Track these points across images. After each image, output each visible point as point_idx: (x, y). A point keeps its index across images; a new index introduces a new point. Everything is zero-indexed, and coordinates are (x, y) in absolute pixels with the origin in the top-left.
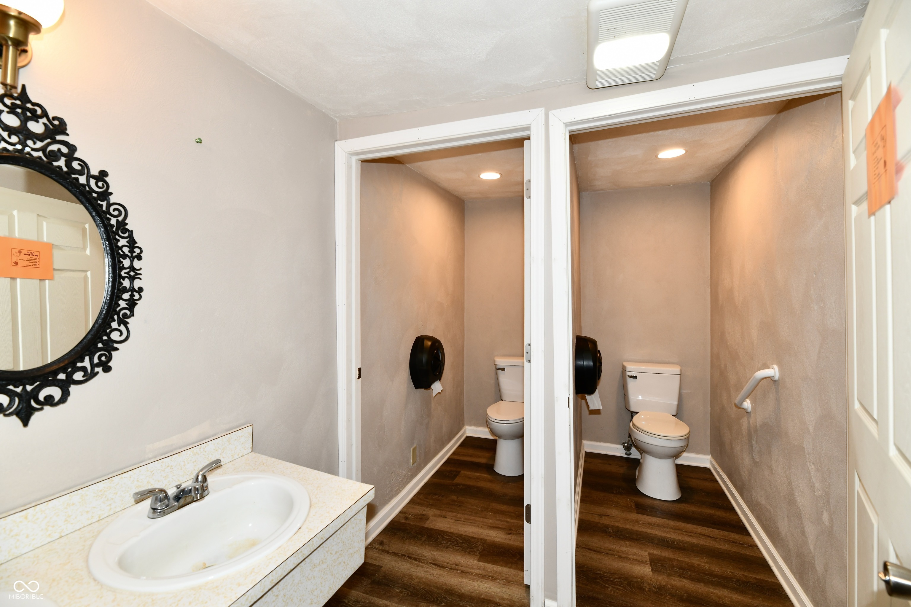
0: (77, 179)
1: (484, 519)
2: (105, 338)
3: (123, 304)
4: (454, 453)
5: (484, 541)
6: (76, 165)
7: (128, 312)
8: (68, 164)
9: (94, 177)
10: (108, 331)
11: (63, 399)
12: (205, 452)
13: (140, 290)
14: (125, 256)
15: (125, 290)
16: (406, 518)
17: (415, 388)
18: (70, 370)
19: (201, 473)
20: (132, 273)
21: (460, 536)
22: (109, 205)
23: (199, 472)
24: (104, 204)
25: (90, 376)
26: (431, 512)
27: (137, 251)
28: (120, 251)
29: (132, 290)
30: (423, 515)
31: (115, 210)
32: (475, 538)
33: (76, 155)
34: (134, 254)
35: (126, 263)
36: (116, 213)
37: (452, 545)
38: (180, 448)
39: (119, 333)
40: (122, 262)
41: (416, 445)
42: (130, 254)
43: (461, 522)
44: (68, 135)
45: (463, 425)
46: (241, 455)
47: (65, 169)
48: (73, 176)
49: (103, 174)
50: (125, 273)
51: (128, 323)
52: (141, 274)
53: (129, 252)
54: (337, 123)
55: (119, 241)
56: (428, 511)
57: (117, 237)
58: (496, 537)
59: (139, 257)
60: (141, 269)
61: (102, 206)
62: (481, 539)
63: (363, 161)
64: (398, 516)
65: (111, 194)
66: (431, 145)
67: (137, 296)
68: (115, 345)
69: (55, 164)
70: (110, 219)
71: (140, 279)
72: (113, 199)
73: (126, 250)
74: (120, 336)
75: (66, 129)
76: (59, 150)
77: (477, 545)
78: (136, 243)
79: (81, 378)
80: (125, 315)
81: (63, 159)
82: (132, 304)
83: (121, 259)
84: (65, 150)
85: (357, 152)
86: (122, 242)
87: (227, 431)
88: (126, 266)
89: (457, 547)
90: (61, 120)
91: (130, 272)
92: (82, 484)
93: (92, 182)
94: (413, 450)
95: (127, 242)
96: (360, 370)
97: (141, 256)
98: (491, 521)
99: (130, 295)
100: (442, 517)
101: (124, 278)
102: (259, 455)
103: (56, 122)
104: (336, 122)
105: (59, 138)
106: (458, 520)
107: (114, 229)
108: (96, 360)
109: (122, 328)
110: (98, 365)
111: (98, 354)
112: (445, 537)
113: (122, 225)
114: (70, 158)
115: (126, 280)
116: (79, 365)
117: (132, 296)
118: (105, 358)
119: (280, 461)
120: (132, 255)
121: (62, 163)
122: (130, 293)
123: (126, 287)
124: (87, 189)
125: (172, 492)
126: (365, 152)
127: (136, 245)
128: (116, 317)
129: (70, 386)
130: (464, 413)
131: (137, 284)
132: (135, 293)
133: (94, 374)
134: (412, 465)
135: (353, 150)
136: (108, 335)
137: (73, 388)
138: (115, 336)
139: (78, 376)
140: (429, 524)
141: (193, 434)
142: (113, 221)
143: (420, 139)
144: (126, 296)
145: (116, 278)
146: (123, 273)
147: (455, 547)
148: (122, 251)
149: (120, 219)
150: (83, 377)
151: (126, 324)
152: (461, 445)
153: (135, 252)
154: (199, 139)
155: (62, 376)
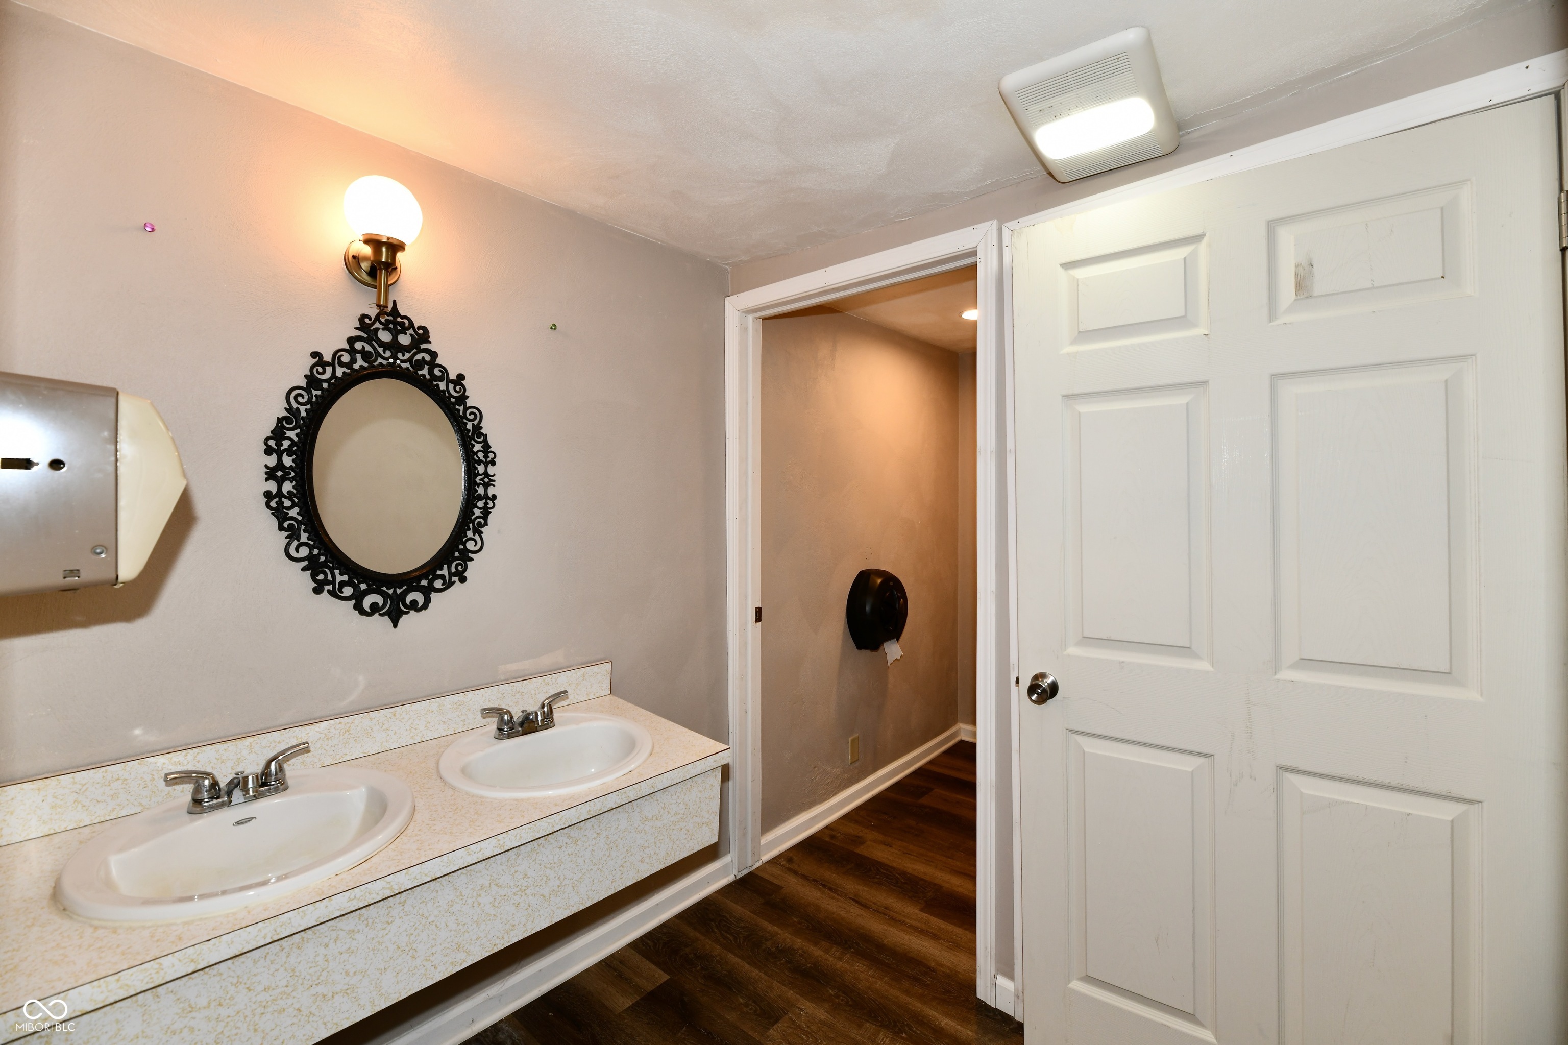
0: (438, 386)
1: (949, 859)
2: (461, 547)
3: (477, 512)
4: (931, 762)
5: (938, 888)
6: (437, 372)
7: (483, 522)
8: (431, 372)
9: (452, 382)
10: (464, 539)
11: (425, 606)
12: (558, 683)
13: (494, 497)
14: (479, 462)
15: (480, 498)
16: (833, 837)
17: (858, 649)
18: (431, 576)
19: (546, 702)
20: (486, 480)
21: (904, 874)
22: (466, 409)
23: (545, 701)
24: (461, 408)
25: (448, 585)
26: (870, 835)
27: (491, 456)
28: (475, 457)
29: (486, 497)
30: (858, 837)
31: (471, 413)
32: (926, 881)
33: (438, 361)
34: (489, 460)
35: (481, 469)
36: (472, 417)
37: (888, 883)
38: (532, 675)
39: (473, 543)
40: (477, 468)
41: (857, 735)
42: (484, 460)
43: (912, 857)
44: (430, 342)
45: (955, 722)
46: (597, 695)
47: (428, 377)
48: (435, 383)
49: (461, 377)
50: (480, 480)
51: (483, 533)
52: (494, 481)
53: (484, 457)
54: (728, 272)
55: (474, 446)
56: (867, 833)
57: (473, 442)
58: (958, 886)
59: (493, 463)
60: (494, 475)
61: (459, 410)
62: (935, 884)
63: (765, 319)
64: (821, 831)
65: (468, 397)
66: (845, 289)
67: (490, 505)
68: (471, 555)
69: (420, 373)
70: (467, 424)
71: (494, 486)
72: (469, 403)
73: (481, 455)
74: (475, 546)
75: (429, 337)
76: (423, 358)
77: (926, 890)
78: (491, 447)
79: (441, 587)
80: (479, 523)
81: (426, 367)
82: (486, 512)
83: (476, 465)
84: (428, 358)
85: (752, 309)
86: (478, 447)
87: (582, 664)
88: (481, 472)
89: (895, 886)
90: (425, 329)
91: (484, 478)
92: (440, 694)
93: (451, 386)
94: (853, 741)
95: (482, 447)
96: (759, 611)
97: (495, 462)
98: (958, 863)
99: (484, 503)
100: (885, 844)
101: (479, 485)
102: (617, 698)
103: (421, 332)
104: (727, 270)
105: (423, 346)
106: (907, 853)
107: (470, 434)
108: (453, 570)
109: (477, 537)
110: (455, 575)
111: (455, 563)
112: (882, 870)
113: (477, 428)
114: (432, 365)
115: (481, 486)
116: (439, 572)
117: (486, 504)
118: (461, 568)
119: (637, 707)
120: (486, 460)
121: (425, 371)
122: (484, 501)
123: (480, 494)
124: (447, 395)
125: (517, 716)
126: (762, 308)
127: (490, 450)
128: (471, 525)
129: (431, 593)
130: (956, 701)
131: (491, 491)
132: (489, 501)
133: (451, 584)
134: (851, 763)
135: (747, 307)
136: (464, 544)
137: (433, 596)
138: (470, 545)
139: (438, 584)
140: (861, 850)
141: (546, 661)
142: (469, 426)
143: (827, 284)
144: (481, 504)
145: (471, 485)
146: (478, 480)
147: (892, 886)
148: (478, 457)
149: (476, 422)
150: (442, 585)
151: (480, 533)
152: (946, 753)
153: (489, 457)
154: (554, 325)
155: (424, 583)
